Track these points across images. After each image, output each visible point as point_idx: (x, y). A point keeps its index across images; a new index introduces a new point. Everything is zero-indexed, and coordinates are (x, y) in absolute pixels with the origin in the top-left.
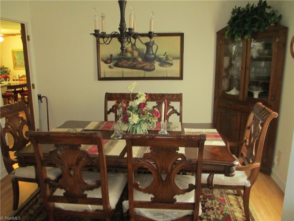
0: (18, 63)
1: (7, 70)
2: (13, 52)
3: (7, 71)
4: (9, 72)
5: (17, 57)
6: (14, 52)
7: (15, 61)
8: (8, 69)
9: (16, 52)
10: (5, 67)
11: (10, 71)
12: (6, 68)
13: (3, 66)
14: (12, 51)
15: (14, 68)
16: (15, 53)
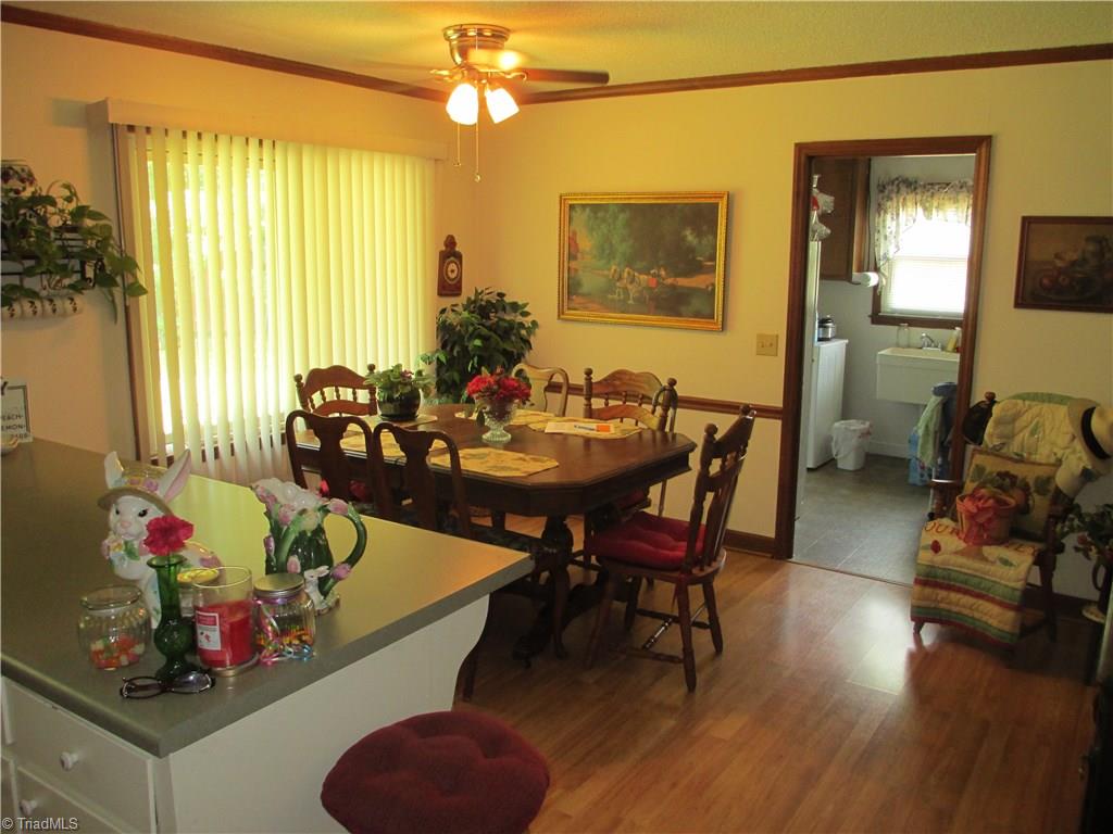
0: (590, 282)
1: (519, 319)
2: (569, 209)
3: (521, 325)
4: (530, 331)
5: (586, 243)
6: (572, 207)
7: (574, 264)
8: (526, 314)
9: (584, 206)
10: (508, 299)
11: (534, 323)
12: (515, 307)
13: (501, 295)
14: (562, 199)
15: (561, 313)
16: (577, 214)
